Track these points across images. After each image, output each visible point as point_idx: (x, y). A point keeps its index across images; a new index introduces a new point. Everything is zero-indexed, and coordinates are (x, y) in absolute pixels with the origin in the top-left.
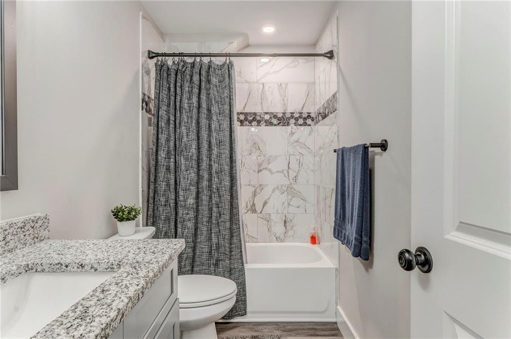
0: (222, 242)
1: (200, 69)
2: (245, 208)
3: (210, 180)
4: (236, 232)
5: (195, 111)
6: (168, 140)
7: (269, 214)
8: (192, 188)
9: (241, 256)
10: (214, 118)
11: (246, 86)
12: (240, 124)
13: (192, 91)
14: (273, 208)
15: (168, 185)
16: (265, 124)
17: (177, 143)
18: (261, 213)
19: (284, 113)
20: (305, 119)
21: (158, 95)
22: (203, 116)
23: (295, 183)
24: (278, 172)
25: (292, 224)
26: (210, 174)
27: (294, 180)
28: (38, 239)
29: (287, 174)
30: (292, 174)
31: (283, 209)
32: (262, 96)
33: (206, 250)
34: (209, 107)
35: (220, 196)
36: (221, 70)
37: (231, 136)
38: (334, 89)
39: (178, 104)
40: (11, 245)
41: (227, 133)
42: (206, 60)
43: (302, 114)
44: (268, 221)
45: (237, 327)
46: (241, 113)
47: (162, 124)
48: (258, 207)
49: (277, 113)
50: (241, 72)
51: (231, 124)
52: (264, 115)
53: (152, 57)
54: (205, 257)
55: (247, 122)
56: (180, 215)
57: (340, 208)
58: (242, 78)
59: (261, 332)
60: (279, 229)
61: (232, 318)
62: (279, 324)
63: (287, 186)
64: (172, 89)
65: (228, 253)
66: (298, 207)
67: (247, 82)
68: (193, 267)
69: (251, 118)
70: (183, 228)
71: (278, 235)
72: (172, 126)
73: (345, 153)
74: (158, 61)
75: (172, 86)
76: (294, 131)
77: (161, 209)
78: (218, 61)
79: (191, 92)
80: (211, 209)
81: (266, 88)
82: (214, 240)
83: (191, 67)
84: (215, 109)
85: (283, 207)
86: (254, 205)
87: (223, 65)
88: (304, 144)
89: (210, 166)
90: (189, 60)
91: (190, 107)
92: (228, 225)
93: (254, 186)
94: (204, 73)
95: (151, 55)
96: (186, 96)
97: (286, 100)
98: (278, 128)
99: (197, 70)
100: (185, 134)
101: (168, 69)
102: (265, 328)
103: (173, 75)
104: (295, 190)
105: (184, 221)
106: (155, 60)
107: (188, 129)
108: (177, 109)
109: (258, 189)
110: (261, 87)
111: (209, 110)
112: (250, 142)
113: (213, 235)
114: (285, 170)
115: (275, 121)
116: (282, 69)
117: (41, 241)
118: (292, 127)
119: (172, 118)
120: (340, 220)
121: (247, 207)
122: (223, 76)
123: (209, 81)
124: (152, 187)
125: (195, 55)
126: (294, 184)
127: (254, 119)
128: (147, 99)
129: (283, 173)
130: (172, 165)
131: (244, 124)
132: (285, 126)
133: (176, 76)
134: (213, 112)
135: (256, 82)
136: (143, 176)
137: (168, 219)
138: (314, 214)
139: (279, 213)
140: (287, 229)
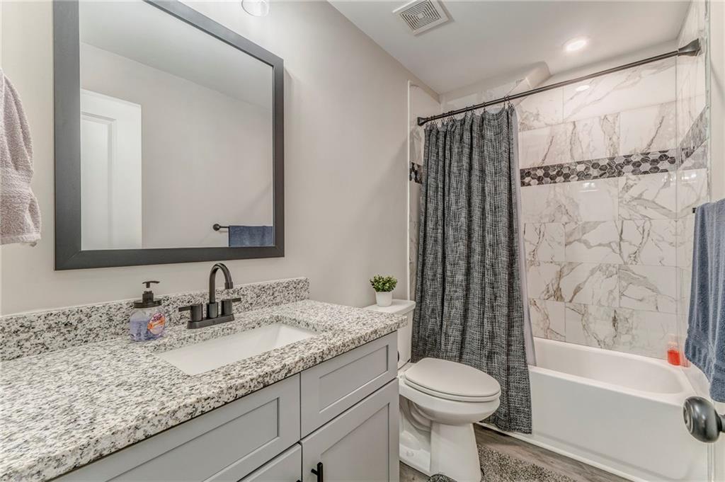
0: (497, 330)
1: (472, 124)
2: (545, 292)
3: (483, 254)
4: (517, 321)
5: (465, 173)
6: (436, 209)
7: (584, 305)
8: (461, 262)
9: (524, 354)
10: (488, 179)
11: (546, 131)
12: (537, 182)
13: (462, 151)
14: (593, 297)
15: (436, 258)
16: (577, 178)
17: (446, 211)
18: (570, 301)
19: (612, 159)
20: (655, 161)
21: (427, 162)
22: (475, 179)
23: (634, 263)
24: (600, 245)
25: (628, 325)
26: (484, 247)
27: (632, 258)
28: (299, 298)
29: (618, 248)
30: (627, 249)
31: (610, 301)
32: (571, 139)
33: (477, 336)
34: (482, 167)
35: (495, 275)
36: (497, 119)
37: (510, 199)
38: (700, 105)
39: (447, 168)
40: (278, 300)
41: (505, 197)
42: (478, 112)
43: (649, 156)
44: (583, 315)
45: (516, 445)
46: (538, 168)
47: (431, 193)
48: (567, 294)
49: (599, 160)
50: (538, 114)
51: (510, 185)
52: (576, 166)
53: (422, 124)
54: (476, 344)
55: (549, 179)
56: (447, 292)
57: (698, 310)
58: (540, 121)
59: (549, 465)
60: (603, 328)
61: (509, 431)
62: (584, 466)
63: (617, 266)
64: (441, 154)
65: (504, 346)
66: (641, 300)
67: (547, 125)
68: (461, 354)
69: (555, 173)
70: (451, 307)
71: (601, 337)
72: (440, 193)
73: (706, 213)
74: (427, 126)
75: (441, 150)
76: (631, 182)
77: (428, 283)
78: (493, 110)
79: (460, 154)
80: (483, 289)
81: (579, 127)
82: (487, 327)
83: (461, 125)
84: (489, 168)
85: (611, 297)
86: (559, 289)
87: (501, 113)
88: (654, 202)
89: (484, 237)
90: (459, 117)
91: (460, 170)
92: (505, 311)
93: (559, 265)
94: (475, 128)
95: (421, 122)
96: (455, 157)
97: (615, 139)
98: (601, 180)
99: (467, 126)
100: (454, 201)
101: (438, 132)
102: (559, 464)
103: (441, 138)
104: (633, 273)
105: (451, 299)
106: (424, 126)
107: (458, 196)
108: (445, 173)
109: (565, 269)
110: (571, 127)
111: (482, 171)
112: (552, 204)
113: (485, 320)
114: (615, 242)
115: (595, 172)
116: (608, 94)
117: (302, 300)
118: (628, 176)
119: (440, 185)
120: (697, 331)
121: (548, 292)
122: (500, 126)
123: (482, 137)
124: (421, 260)
125: (467, 110)
126: (631, 264)
127: (558, 174)
128: (416, 168)
129: (611, 247)
130: (440, 236)
131: (543, 181)
132: (614, 176)
133: (445, 139)
134: (487, 172)
135: (563, 123)
136: (410, 248)
137: (434, 295)
138: (677, 314)
139: (604, 306)
140: (619, 331)
